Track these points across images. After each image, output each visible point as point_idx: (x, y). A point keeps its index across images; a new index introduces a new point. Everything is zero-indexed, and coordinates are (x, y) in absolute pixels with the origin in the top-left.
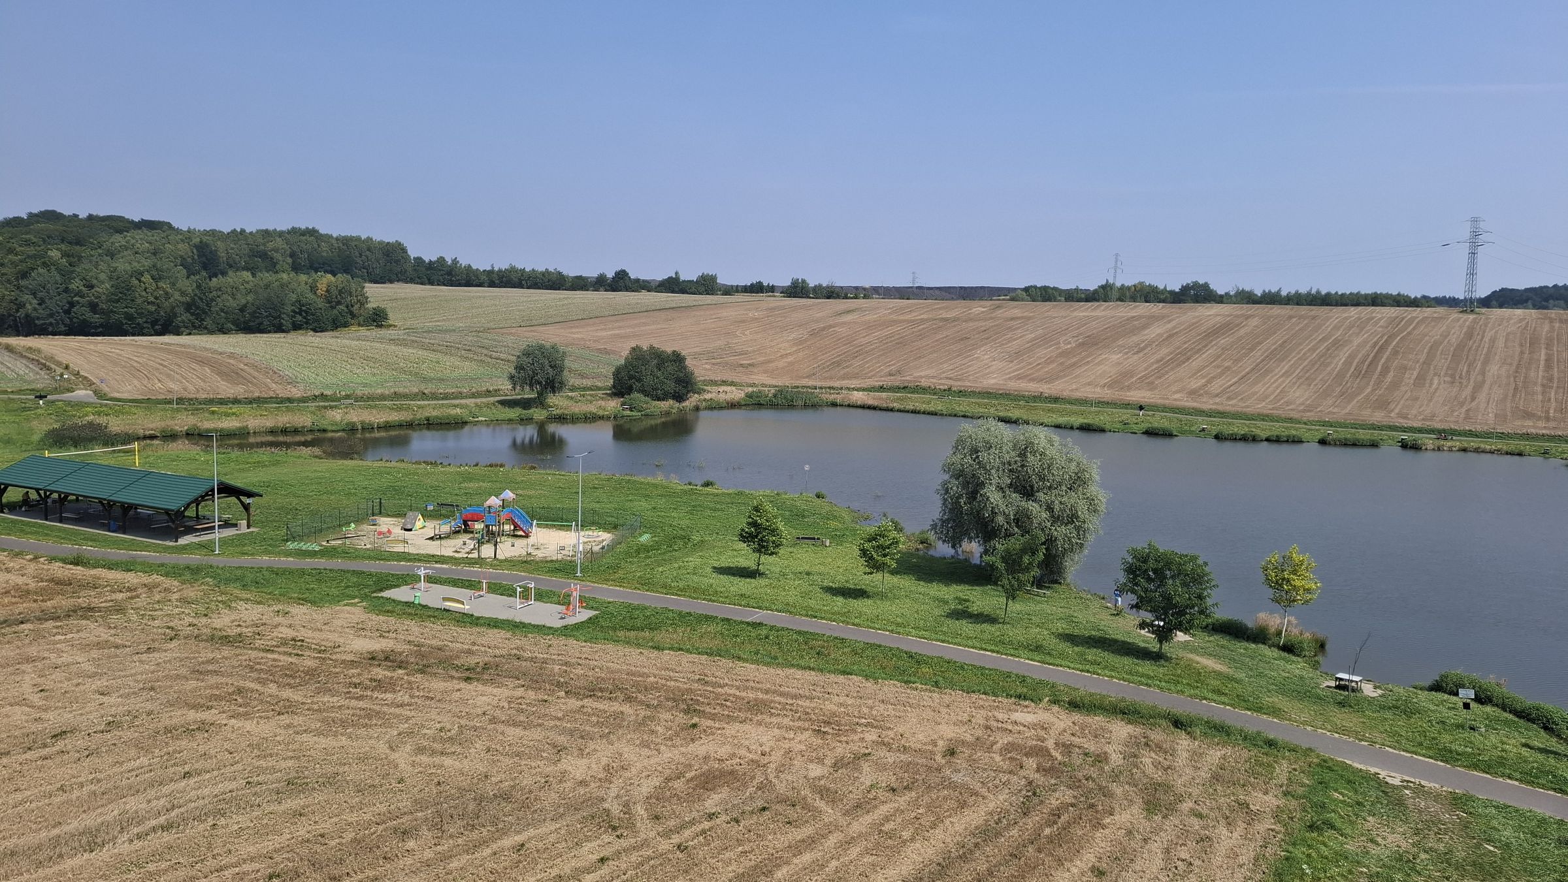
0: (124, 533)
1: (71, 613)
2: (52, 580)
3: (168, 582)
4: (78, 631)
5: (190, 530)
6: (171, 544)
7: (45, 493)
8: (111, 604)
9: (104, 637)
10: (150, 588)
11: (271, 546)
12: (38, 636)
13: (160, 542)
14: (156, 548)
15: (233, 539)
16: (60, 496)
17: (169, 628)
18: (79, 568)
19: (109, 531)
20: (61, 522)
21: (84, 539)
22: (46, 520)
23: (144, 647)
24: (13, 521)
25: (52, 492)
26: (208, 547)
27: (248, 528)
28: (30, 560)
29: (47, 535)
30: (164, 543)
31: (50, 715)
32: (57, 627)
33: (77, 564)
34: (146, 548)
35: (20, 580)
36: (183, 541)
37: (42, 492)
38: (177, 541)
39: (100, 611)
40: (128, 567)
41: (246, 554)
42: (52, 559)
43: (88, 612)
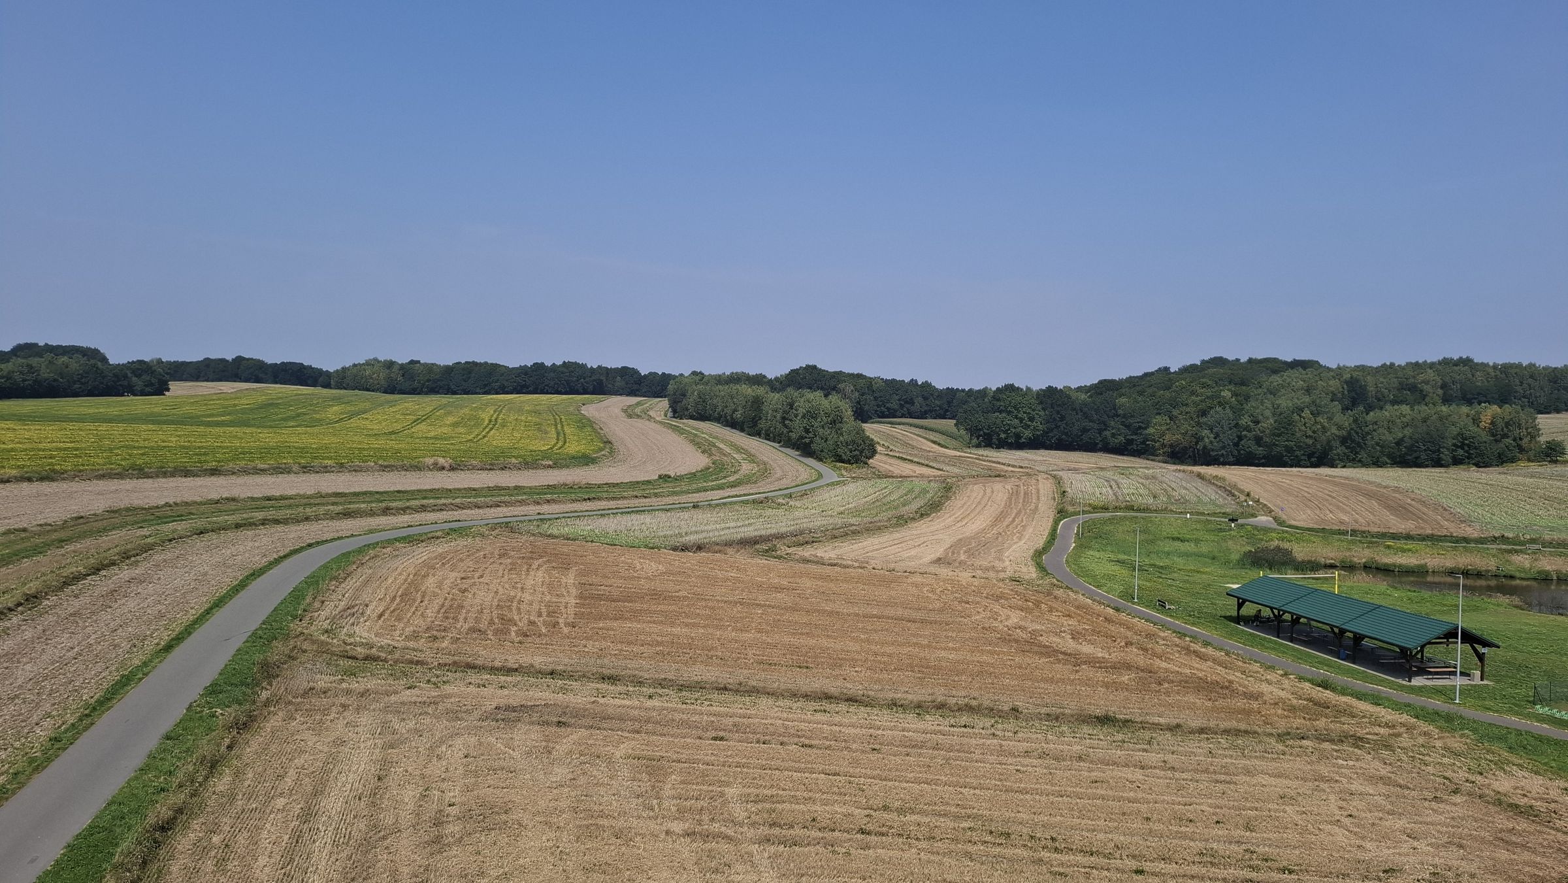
0: (1354, 663)
1: (1343, 739)
2: (1310, 700)
3: (1424, 726)
4: (1357, 760)
5: (1422, 672)
6: (1404, 683)
7: (1279, 613)
8: (1375, 738)
9: (1383, 772)
10: (1410, 728)
11: (1516, 707)
12: (1323, 756)
13: (1393, 679)
14: (1391, 685)
15: (1469, 690)
16: (1292, 617)
17: (1445, 778)
18: (1328, 692)
19: (1339, 658)
20: (1291, 642)
21: (1319, 663)
22: (1278, 637)
23: (1430, 795)
24: (1251, 634)
25: (1285, 612)
26: (1445, 693)
27: (1482, 679)
28: (1282, 676)
29: (1284, 652)
30: (1397, 680)
31: (1368, 845)
32: (1336, 751)
33: (1326, 688)
34: (1380, 682)
35: (1283, 694)
36: (1417, 681)
37: (1276, 612)
38: (1410, 681)
39: (1369, 743)
40: (1376, 700)
41: (1489, 709)
42: (1301, 679)
43: (1359, 741)
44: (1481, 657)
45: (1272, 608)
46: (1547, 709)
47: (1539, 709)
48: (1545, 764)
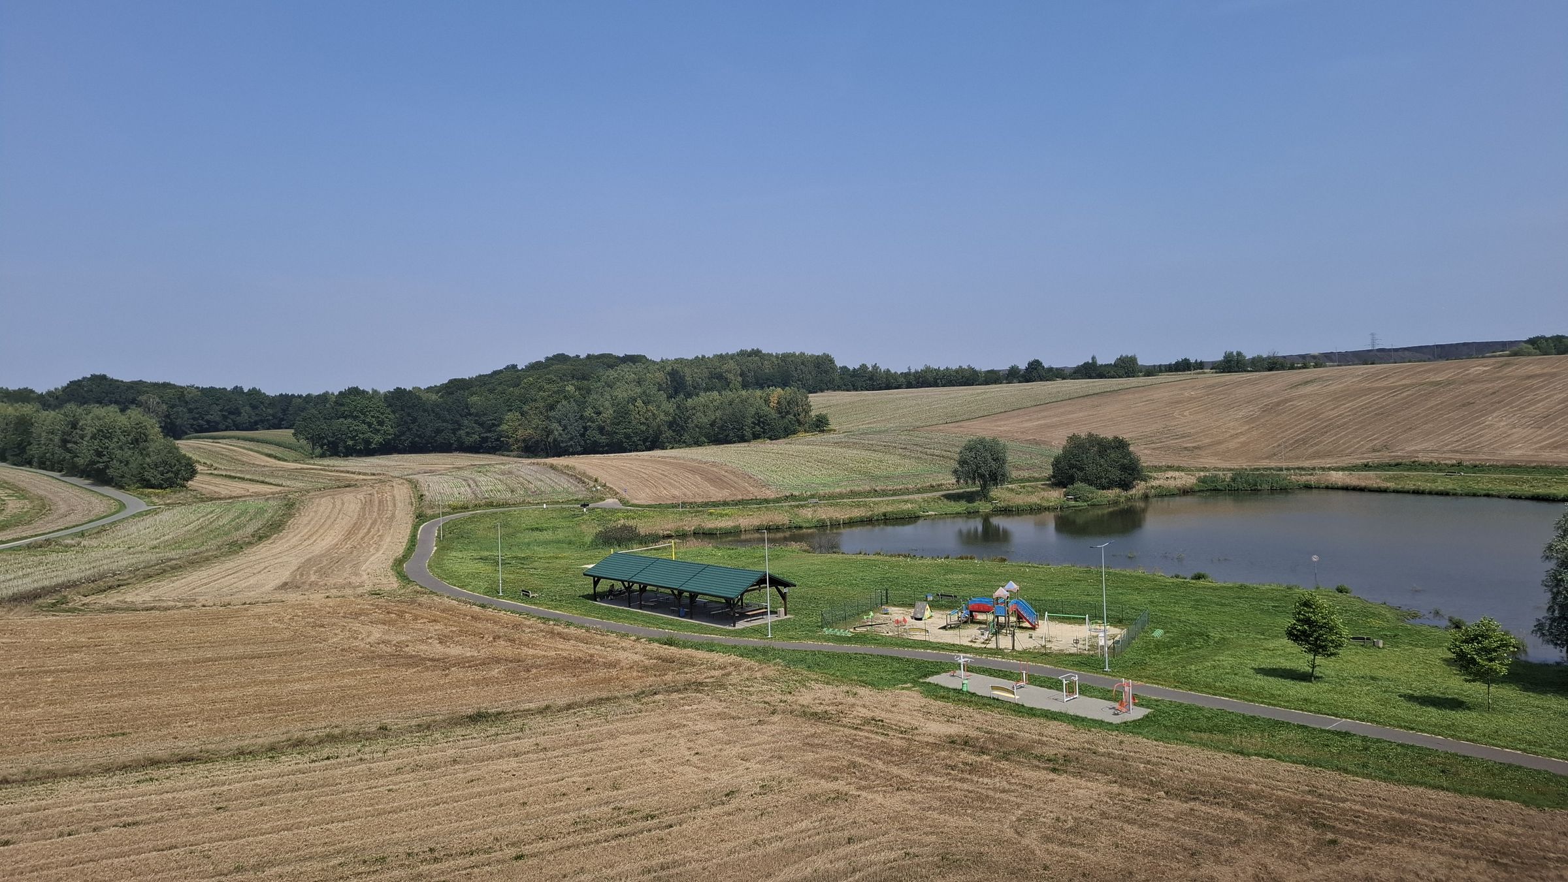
0: (691, 618)
1: (687, 687)
2: (659, 658)
3: (748, 662)
4: (699, 703)
5: (743, 616)
6: (730, 628)
7: (629, 584)
8: (712, 680)
9: (720, 709)
10: (737, 666)
11: (811, 631)
12: (673, 706)
13: (722, 627)
14: (721, 632)
15: (777, 625)
16: (640, 586)
17: (765, 703)
18: (672, 648)
19: (679, 616)
20: (641, 609)
21: (664, 623)
22: (630, 607)
23: (754, 720)
24: (607, 608)
25: (634, 583)
26: (759, 631)
27: (786, 615)
28: (634, 641)
29: (635, 620)
30: (725, 627)
31: (713, 775)
32: (682, 699)
33: (671, 645)
34: (713, 631)
35: (636, 658)
36: (741, 625)
37: (626, 583)
38: (734, 626)
39: (707, 686)
40: (710, 647)
41: (793, 638)
42: (650, 640)
43: (698, 686)
44: (783, 596)
45: (623, 582)
46: (831, 630)
47: (827, 631)
48: (833, 675)
